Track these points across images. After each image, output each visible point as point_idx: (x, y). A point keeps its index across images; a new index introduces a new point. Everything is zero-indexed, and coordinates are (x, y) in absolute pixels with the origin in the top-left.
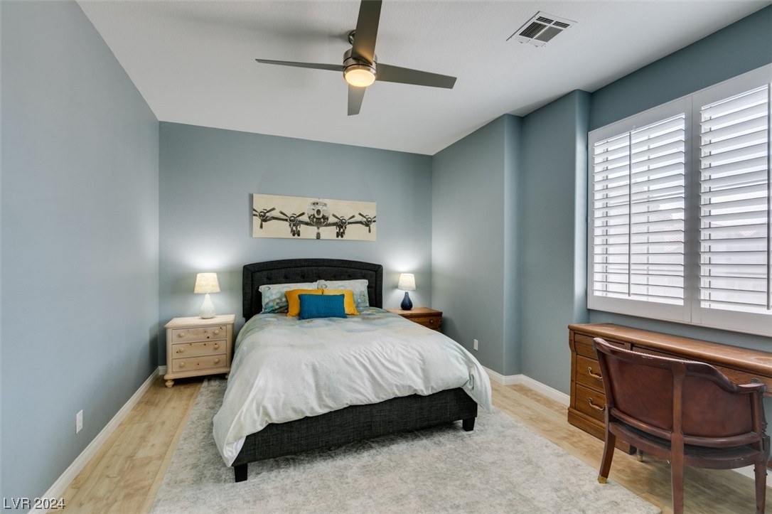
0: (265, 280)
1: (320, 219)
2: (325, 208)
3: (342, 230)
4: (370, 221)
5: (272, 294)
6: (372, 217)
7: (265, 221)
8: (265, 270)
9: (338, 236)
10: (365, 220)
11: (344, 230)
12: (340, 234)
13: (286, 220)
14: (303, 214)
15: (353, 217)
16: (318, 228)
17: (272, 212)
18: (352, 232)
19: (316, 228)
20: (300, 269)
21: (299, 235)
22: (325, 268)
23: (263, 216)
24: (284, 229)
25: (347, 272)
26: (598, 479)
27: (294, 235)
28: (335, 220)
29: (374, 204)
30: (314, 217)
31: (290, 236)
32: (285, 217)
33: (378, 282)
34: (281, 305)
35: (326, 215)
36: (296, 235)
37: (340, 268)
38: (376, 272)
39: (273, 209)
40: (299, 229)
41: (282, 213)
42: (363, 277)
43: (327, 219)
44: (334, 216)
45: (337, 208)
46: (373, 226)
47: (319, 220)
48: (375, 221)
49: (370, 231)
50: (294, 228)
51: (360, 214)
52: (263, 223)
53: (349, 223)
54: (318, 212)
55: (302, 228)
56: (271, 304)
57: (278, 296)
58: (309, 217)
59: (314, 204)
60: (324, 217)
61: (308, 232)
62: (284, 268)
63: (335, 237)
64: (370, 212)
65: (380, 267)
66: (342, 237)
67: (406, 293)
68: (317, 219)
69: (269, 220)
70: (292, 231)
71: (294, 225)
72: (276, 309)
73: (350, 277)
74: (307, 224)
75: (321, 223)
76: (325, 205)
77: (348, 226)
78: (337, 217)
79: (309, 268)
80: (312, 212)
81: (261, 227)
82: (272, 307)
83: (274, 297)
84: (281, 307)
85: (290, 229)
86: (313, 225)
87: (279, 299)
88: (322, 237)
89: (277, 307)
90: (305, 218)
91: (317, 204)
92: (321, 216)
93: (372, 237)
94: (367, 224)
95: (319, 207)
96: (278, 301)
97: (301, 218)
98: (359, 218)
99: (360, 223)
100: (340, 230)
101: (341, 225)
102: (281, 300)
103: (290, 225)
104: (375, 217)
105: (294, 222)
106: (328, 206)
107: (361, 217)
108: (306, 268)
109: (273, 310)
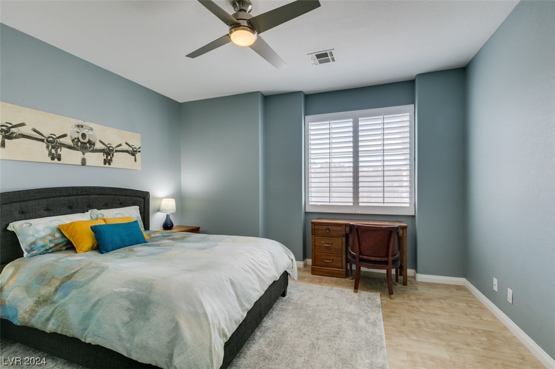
0: (17, 214)
1: (86, 143)
2: (90, 132)
3: (109, 158)
4: (136, 151)
5: (37, 232)
6: (137, 147)
7: (10, 138)
8: (16, 202)
9: (105, 164)
10: (131, 149)
11: (111, 158)
12: (107, 162)
13: (42, 141)
14: (65, 136)
15: (120, 145)
16: (83, 154)
17: (19, 128)
18: (120, 160)
19: (80, 153)
20: (66, 198)
21: (59, 159)
22: (97, 196)
23: (6, 132)
24: (40, 151)
25: (119, 200)
26: (354, 292)
27: (53, 159)
28: (103, 147)
29: (138, 136)
30: (79, 140)
31: (49, 159)
32: (40, 137)
33: (146, 208)
34: (57, 242)
35: (93, 140)
36: (56, 160)
37: (111, 196)
38: (144, 198)
39: (22, 125)
40: (59, 152)
41: (35, 131)
42: (134, 204)
43: (94, 144)
44: (101, 142)
45: (103, 134)
46: (138, 155)
47: (84, 145)
48: (139, 152)
49: (135, 160)
50: (53, 151)
51: (127, 143)
52: (6, 140)
53: (116, 151)
54: (84, 136)
55: (64, 152)
56: (40, 243)
57: (48, 232)
58: (73, 141)
59: (78, 126)
60: (89, 142)
61: (71, 157)
62: (45, 198)
63: (102, 164)
64: (136, 144)
65: (147, 193)
66: (110, 164)
67: (167, 215)
68: (82, 143)
69: (16, 137)
70: (50, 154)
71: (53, 147)
72: (50, 248)
73: (122, 205)
74: (70, 147)
75: (86, 148)
76: (91, 129)
77: (115, 154)
78: (104, 144)
79: (77, 197)
80: (76, 136)
81: (3, 145)
82: (43, 246)
83: (43, 234)
84: (56, 245)
85: (47, 152)
86: (78, 150)
87: (50, 235)
88: (88, 163)
89: (52, 245)
90: (67, 141)
91: (82, 127)
92: (86, 141)
93: (137, 166)
94: (133, 153)
95: (85, 131)
96: (50, 238)
97: (62, 140)
98: (125, 147)
99: (127, 151)
100: (107, 157)
101: (108, 152)
102: (53, 236)
103: (48, 147)
104: (140, 148)
105: (54, 144)
106: (94, 130)
107: (128, 147)
108: (73, 197)
109: (46, 250)
